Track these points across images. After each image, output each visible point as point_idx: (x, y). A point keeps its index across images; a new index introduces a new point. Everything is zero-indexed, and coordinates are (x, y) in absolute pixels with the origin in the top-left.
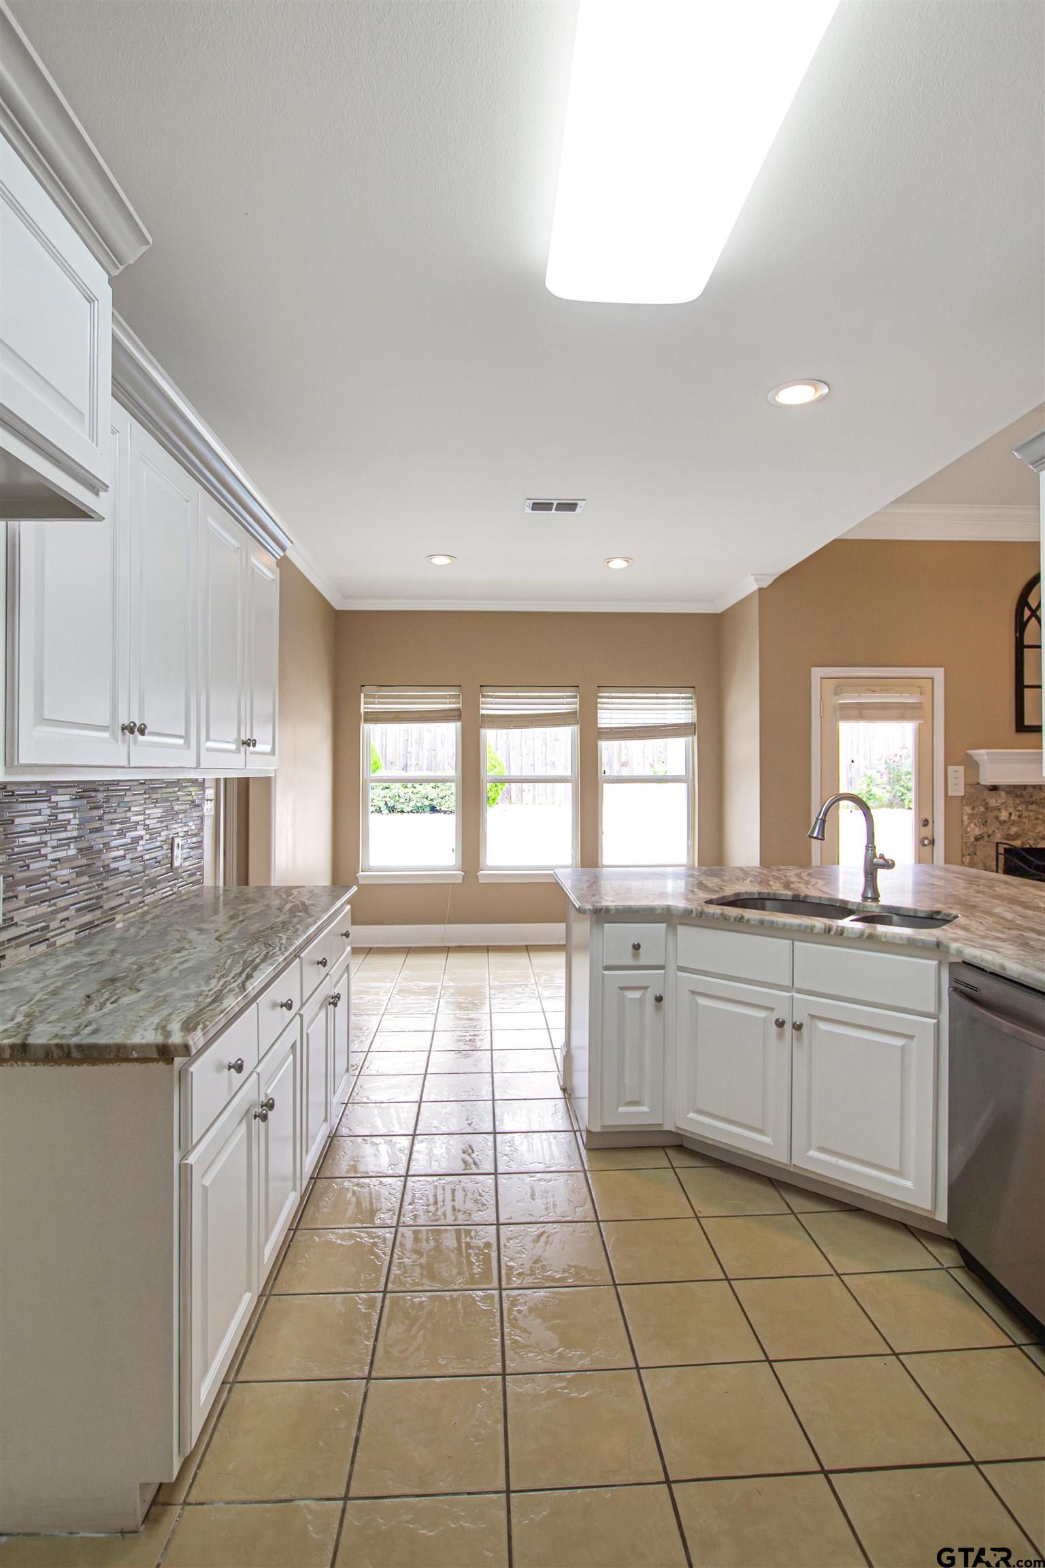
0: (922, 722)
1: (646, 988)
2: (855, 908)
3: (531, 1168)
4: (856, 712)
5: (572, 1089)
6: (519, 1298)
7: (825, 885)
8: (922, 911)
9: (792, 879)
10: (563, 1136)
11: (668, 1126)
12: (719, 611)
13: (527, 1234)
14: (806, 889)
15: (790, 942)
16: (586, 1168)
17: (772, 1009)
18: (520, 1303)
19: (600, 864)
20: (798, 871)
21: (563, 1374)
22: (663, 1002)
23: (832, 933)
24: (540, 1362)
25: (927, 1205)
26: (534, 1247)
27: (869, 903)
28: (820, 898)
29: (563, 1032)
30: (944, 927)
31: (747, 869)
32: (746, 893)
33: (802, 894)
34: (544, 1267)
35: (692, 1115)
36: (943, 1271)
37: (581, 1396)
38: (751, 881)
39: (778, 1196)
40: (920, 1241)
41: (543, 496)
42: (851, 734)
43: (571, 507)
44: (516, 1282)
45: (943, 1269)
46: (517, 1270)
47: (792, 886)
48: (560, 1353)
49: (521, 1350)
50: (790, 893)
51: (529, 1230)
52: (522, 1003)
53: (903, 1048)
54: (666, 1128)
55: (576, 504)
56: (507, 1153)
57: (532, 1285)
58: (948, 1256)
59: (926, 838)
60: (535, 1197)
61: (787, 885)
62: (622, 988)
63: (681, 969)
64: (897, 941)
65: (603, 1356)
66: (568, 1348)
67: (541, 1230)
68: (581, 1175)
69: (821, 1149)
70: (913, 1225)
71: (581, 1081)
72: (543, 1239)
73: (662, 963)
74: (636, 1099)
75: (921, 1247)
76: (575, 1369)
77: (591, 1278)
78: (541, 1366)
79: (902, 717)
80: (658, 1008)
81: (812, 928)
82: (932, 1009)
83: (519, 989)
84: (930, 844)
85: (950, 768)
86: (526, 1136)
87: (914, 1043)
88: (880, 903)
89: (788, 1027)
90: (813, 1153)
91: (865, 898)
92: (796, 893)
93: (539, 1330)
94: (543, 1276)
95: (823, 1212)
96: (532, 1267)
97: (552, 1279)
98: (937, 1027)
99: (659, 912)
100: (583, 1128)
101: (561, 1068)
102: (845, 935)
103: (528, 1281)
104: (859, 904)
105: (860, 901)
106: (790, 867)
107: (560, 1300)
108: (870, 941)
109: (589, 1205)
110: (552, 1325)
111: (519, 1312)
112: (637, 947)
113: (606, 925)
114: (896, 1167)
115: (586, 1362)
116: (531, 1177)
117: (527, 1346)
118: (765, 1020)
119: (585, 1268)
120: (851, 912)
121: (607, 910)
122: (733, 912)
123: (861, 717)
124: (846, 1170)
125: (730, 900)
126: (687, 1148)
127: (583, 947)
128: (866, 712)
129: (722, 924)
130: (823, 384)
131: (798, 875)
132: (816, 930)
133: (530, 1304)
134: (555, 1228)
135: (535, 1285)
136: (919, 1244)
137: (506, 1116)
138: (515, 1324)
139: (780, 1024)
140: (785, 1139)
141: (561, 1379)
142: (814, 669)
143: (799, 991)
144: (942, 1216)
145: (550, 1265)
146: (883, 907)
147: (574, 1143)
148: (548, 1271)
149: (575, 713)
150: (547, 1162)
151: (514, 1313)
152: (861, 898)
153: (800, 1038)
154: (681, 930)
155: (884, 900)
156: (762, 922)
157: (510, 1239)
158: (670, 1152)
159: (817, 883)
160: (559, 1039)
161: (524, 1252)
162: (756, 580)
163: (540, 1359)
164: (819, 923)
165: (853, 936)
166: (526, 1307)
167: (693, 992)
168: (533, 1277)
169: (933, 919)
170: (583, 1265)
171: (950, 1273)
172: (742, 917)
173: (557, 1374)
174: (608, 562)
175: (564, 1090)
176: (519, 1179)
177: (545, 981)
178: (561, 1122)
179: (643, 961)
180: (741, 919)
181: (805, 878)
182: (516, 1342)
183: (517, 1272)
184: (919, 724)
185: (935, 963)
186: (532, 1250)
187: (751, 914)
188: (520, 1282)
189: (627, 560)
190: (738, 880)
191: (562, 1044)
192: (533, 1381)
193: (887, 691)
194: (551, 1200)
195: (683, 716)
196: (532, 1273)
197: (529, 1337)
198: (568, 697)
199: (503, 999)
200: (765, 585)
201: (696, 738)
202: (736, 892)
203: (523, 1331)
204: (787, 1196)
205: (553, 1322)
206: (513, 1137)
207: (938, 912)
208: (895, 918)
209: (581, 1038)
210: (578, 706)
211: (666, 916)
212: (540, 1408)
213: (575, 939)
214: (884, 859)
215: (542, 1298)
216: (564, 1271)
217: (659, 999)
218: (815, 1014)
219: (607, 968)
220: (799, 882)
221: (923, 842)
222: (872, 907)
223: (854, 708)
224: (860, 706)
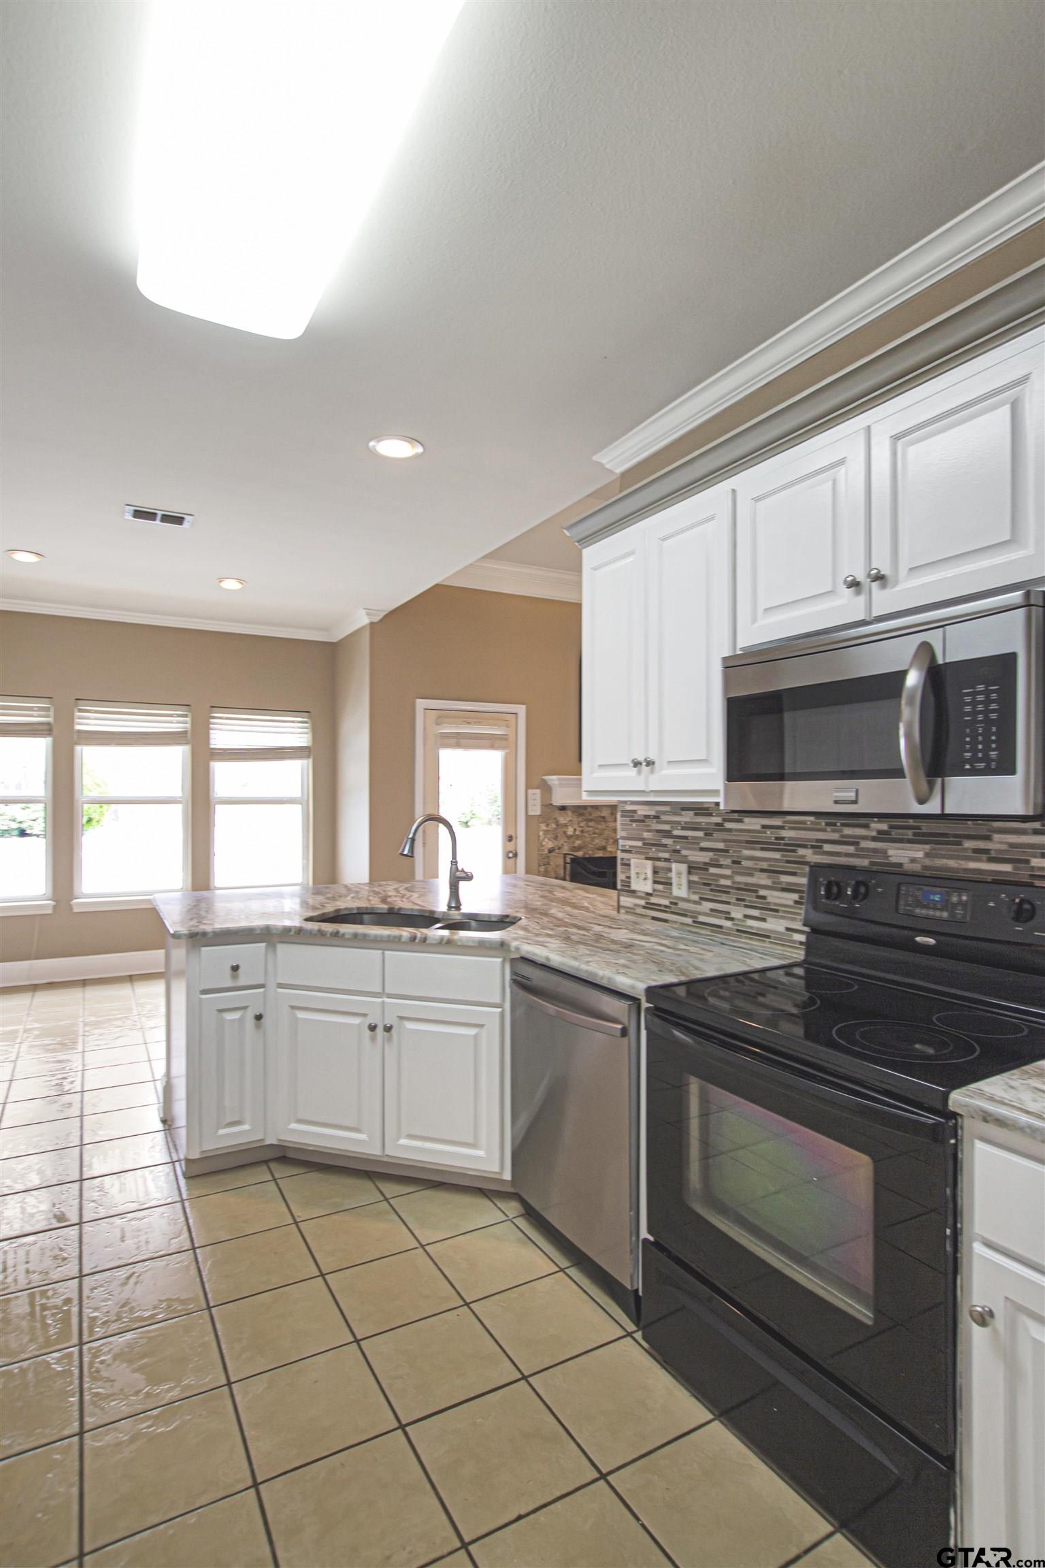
0: (507, 751)
1: (245, 1008)
2: (440, 917)
3: (121, 1209)
4: (453, 741)
5: (173, 1120)
6: (102, 1348)
7: (419, 897)
8: (496, 916)
9: (390, 894)
10: (161, 1169)
11: (271, 1140)
12: (335, 641)
13: (114, 1279)
14: (400, 902)
15: (381, 951)
16: (185, 1197)
17: (365, 1015)
18: (104, 1353)
19: (212, 887)
20: (396, 886)
21: (149, 1412)
22: (263, 1020)
23: (417, 941)
24: (124, 1407)
25: (495, 1168)
26: (122, 1291)
27: (453, 912)
28: (412, 909)
29: (164, 1062)
30: (509, 929)
31: (351, 886)
32: (346, 909)
33: (397, 907)
34: (132, 1310)
35: (294, 1126)
36: (509, 1222)
37: (168, 1429)
38: (353, 898)
39: (373, 1186)
40: (492, 1201)
41: (147, 504)
42: (450, 758)
43: (178, 520)
44: (99, 1332)
45: (508, 1220)
46: (101, 1319)
47: (389, 900)
48: (147, 1393)
49: (101, 1402)
50: (386, 906)
51: (117, 1274)
52: (121, 1037)
53: (476, 1037)
54: (268, 1142)
55: (183, 518)
56: (94, 1198)
57: (117, 1331)
58: (512, 1208)
59: (511, 852)
60: (125, 1239)
61: (384, 901)
62: (220, 1011)
63: (280, 986)
64: (471, 944)
65: (193, 1382)
66: (155, 1385)
67: (131, 1271)
68: (179, 1205)
69: (410, 1136)
70: (486, 1188)
71: (180, 1109)
72: (133, 1280)
73: (261, 982)
74: (236, 1118)
75: (493, 1206)
76: (163, 1403)
77: (184, 1307)
78: (126, 1410)
79: (492, 747)
80: (258, 1027)
81: (400, 937)
82: (497, 1000)
83: (119, 1023)
84: (513, 857)
85: (530, 791)
86: (118, 1177)
87: (485, 1030)
88: (462, 911)
89: (380, 1030)
90: (403, 1141)
91: (450, 907)
92: (392, 906)
93: (125, 1375)
94: (131, 1318)
95: (413, 1192)
96: (118, 1312)
97: (142, 1319)
98: (502, 1015)
99: (258, 932)
100: (182, 1157)
101: (162, 1100)
102: (428, 942)
103: (114, 1327)
104: (444, 913)
105: (446, 911)
106: (390, 883)
107: (150, 1338)
108: (447, 945)
109: (185, 1235)
110: (139, 1366)
111: (102, 1362)
112: (235, 969)
113: (204, 949)
114: (471, 1140)
115: (175, 1393)
116: (122, 1218)
117: (109, 1396)
118: (359, 1025)
119: (177, 1300)
120: (437, 921)
121: (204, 934)
122: (329, 927)
123: (458, 746)
124: (431, 1151)
125: (330, 916)
126: (290, 1158)
127: (180, 974)
128: (463, 741)
129: (318, 939)
130: (417, 443)
131: (396, 890)
132: (403, 940)
133: (116, 1350)
134: (147, 1266)
135: (121, 1330)
136: (491, 1204)
137: (95, 1160)
138: (96, 1376)
139: (373, 1028)
140: (378, 1134)
141: (149, 1418)
142: (418, 701)
143: (390, 996)
144: (507, 1176)
145: (139, 1305)
146: (465, 915)
147: (172, 1174)
148: (136, 1312)
149: (186, 732)
150: (142, 1200)
151: (96, 1365)
152: (447, 908)
153: (390, 1039)
154: (281, 948)
155: (466, 908)
156: (356, 935)
157: (95, 1288)
158: (273, 1165)
159: (411, 896)
160: (160, 1070)
161: (109, 1299)
162: (368, 614)
163: (124, 1405)
164: (406, 932)
165: (434, 942)
166: (109, 1356)
167: (293, 1007)
168: (120, 1322)
169: (503, 922)
170: (177, 1296)
171: (514, 1223)
172: (338, 932)
173: (142, 1415)
174: (221, 582)
175: (164, 1121)
176: (107, 1223)
177: (150, 1011)
178: (160, 1155)
179: (242, 981)
180: (336, 934)
181: (401, 892)
182: (97, 1394)
183: (100, 1322)
184: (507, 753)
185: (500, 960)
186: (120, 1294)
187: (347, 929)
188: (103, 1330)
189: (241, 581)
190: (340, 896)
191: (163, 1074)
192: (116, 1429)
193: (479, 723)
194: (143, 1238)
195: (301, 740)
196: (119, 1318)
197: (112, 1386)
198: (179, 716)
199: (100, 1035)
200: (376, 619)
201: (311, 761)
202: (336, 908)
203: (105, 1381)
204: (381, 1185)
205: (139, 1364)
206: (103, 1181)
207: (507, 916)
208: (473, 923)
209: (180, 1067)
210: (188, 726)
211: (268, 936)
212: (122, 1456)
213: (174, 966)
214: (465, 873)
215: (128, 1341)
216: (155, 1308)
217: (259, 1017)
218: (403, 1015)
219: (205, 992)
220: (396, 896)
221: (508, 855)
222: (454, 915)
223: (453, 737)
224: (458, 735)
